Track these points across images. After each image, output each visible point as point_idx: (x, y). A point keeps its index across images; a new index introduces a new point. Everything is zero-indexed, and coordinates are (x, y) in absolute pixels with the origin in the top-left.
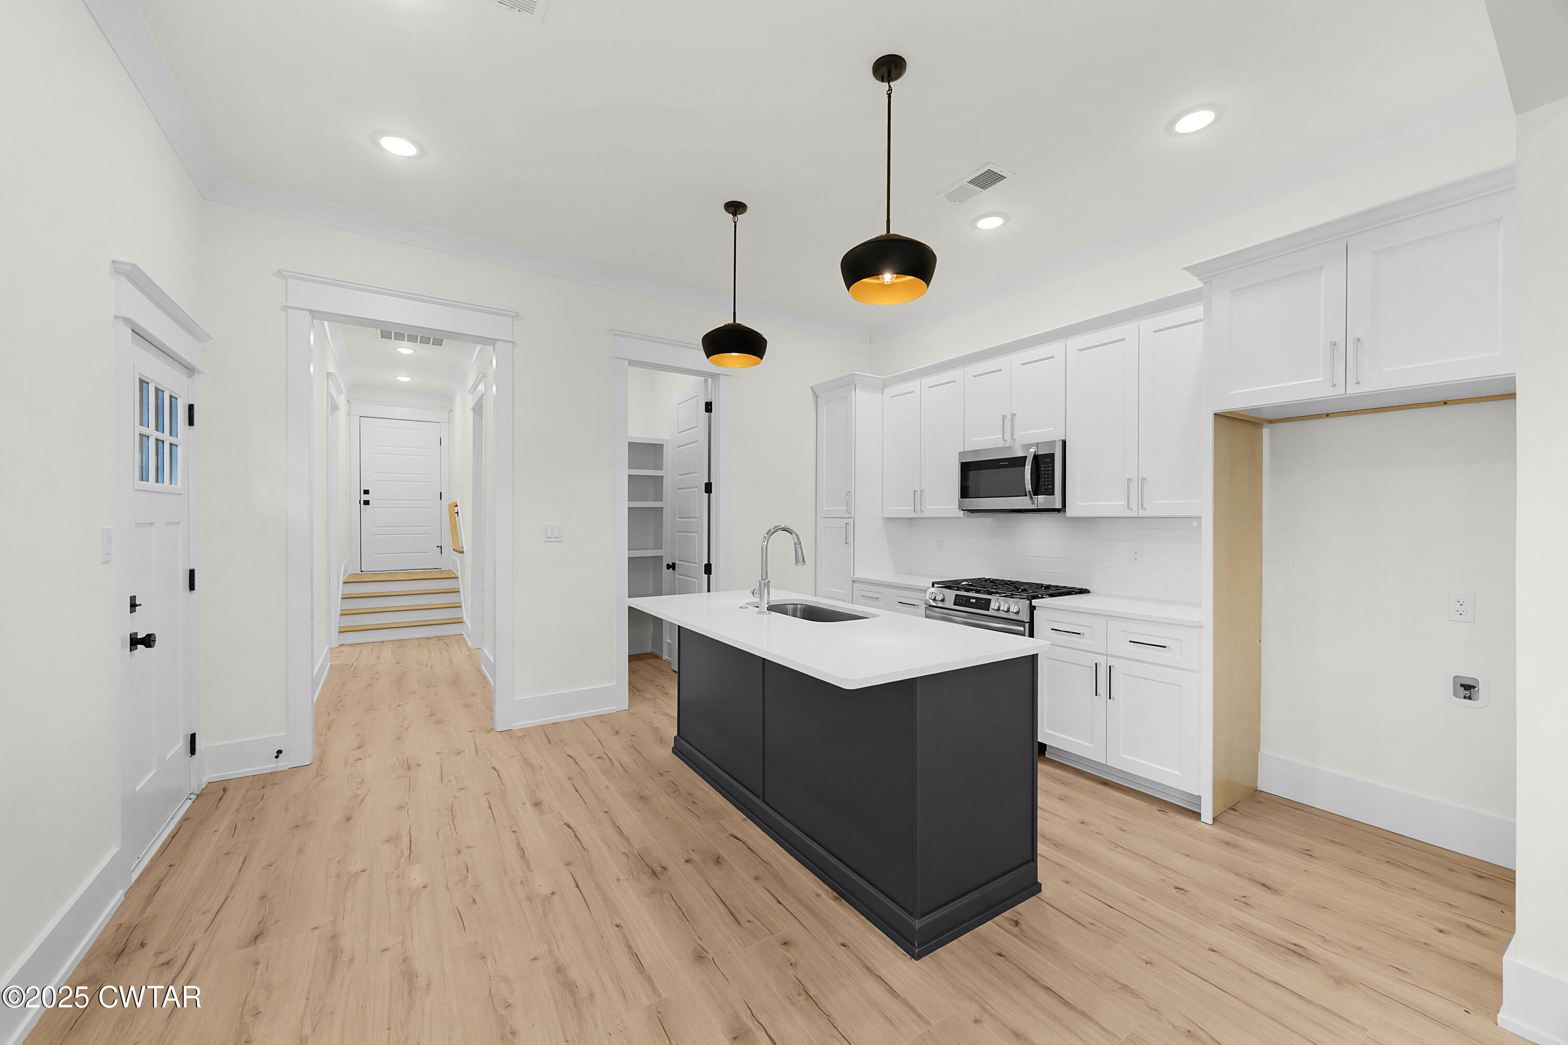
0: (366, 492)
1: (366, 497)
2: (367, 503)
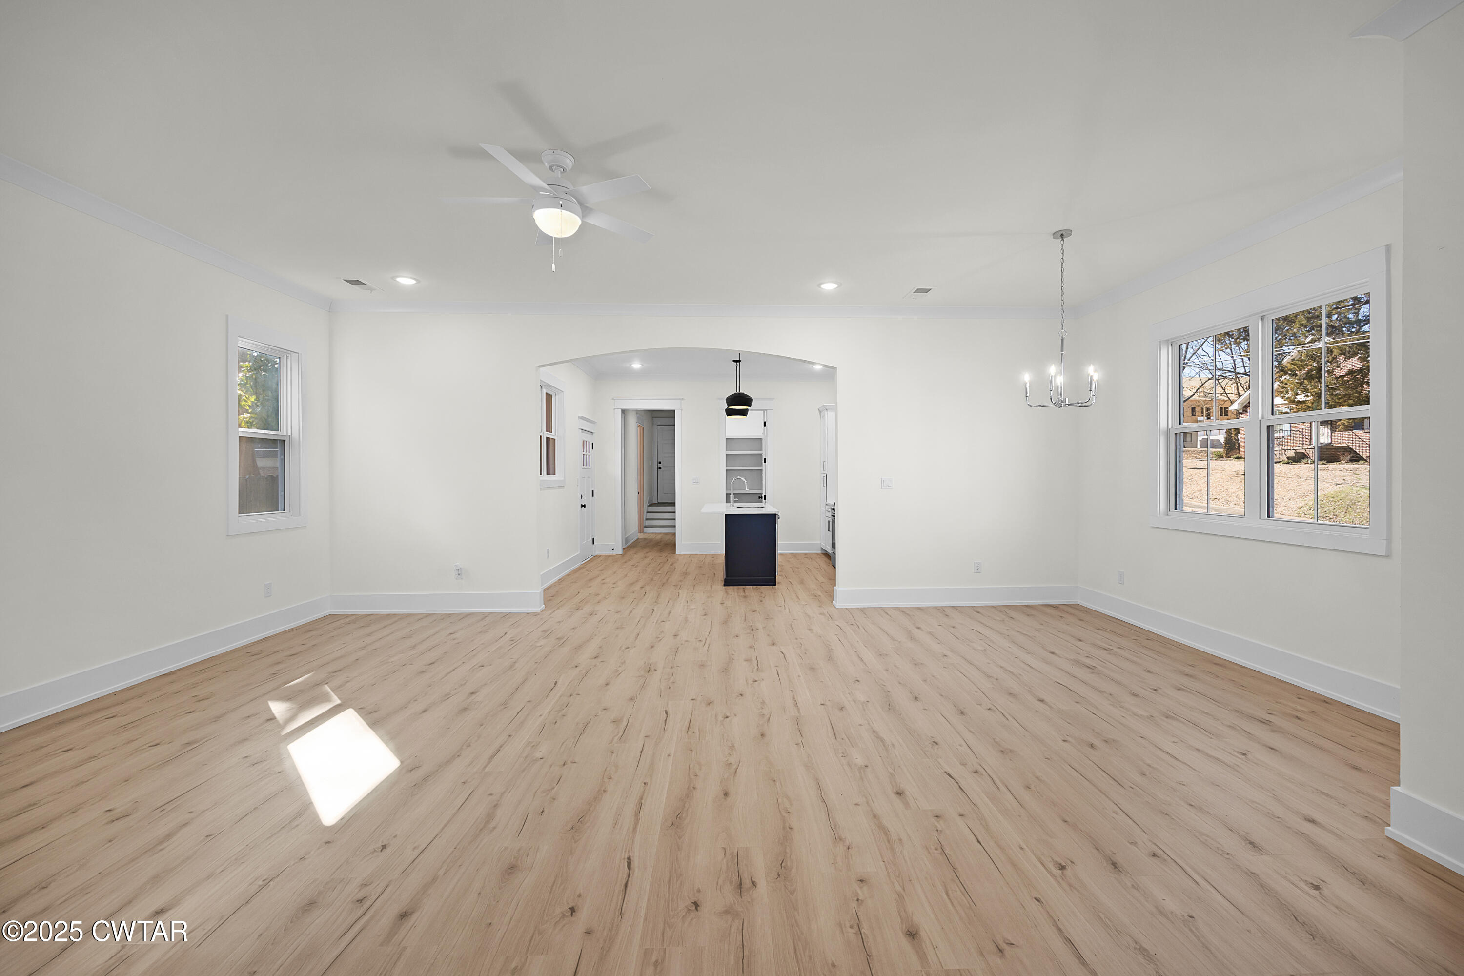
0: (660, 463)
1: (659, 465)
2: (660, 468)
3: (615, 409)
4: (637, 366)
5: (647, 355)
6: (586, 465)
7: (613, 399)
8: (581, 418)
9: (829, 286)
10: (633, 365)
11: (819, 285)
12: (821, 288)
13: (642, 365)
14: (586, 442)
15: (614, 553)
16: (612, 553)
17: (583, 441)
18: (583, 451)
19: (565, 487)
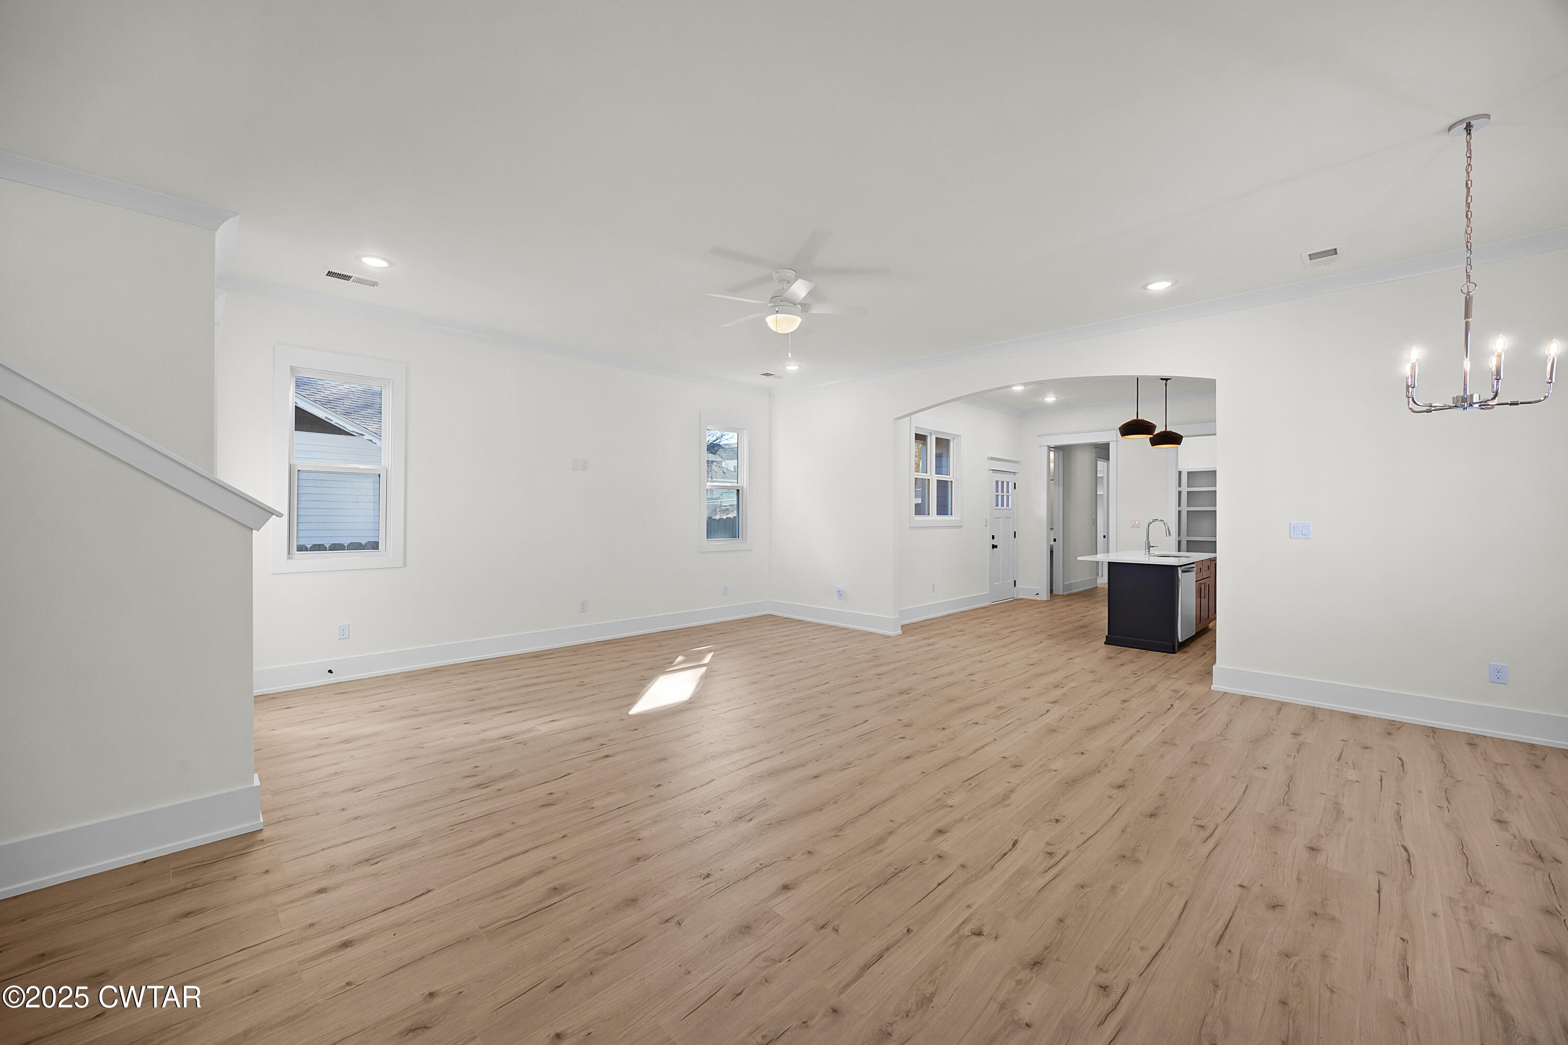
3: (1040, 446)
4: (1050, 399)
5: (1061, 385)
6: (1003, 505)
7: (1039, 436)
8: (991, 459)
9: (1159, 286)
10: (1045, 399)
11: (1145, 287)
12: (1147, 289)
13: (1057, 398)
14: (1003, 482)
15: (1038, 598)
16: (1035, 598)
17: (997, 482)
18: (997, 491)
19: (963, 527)
